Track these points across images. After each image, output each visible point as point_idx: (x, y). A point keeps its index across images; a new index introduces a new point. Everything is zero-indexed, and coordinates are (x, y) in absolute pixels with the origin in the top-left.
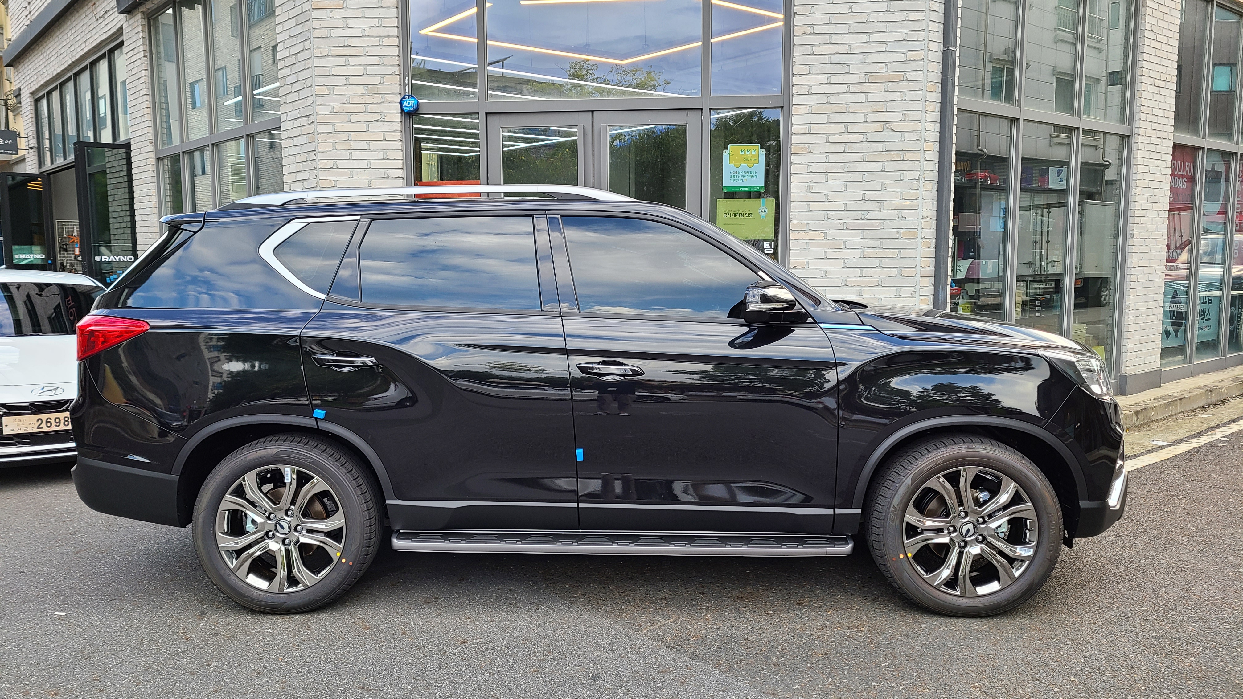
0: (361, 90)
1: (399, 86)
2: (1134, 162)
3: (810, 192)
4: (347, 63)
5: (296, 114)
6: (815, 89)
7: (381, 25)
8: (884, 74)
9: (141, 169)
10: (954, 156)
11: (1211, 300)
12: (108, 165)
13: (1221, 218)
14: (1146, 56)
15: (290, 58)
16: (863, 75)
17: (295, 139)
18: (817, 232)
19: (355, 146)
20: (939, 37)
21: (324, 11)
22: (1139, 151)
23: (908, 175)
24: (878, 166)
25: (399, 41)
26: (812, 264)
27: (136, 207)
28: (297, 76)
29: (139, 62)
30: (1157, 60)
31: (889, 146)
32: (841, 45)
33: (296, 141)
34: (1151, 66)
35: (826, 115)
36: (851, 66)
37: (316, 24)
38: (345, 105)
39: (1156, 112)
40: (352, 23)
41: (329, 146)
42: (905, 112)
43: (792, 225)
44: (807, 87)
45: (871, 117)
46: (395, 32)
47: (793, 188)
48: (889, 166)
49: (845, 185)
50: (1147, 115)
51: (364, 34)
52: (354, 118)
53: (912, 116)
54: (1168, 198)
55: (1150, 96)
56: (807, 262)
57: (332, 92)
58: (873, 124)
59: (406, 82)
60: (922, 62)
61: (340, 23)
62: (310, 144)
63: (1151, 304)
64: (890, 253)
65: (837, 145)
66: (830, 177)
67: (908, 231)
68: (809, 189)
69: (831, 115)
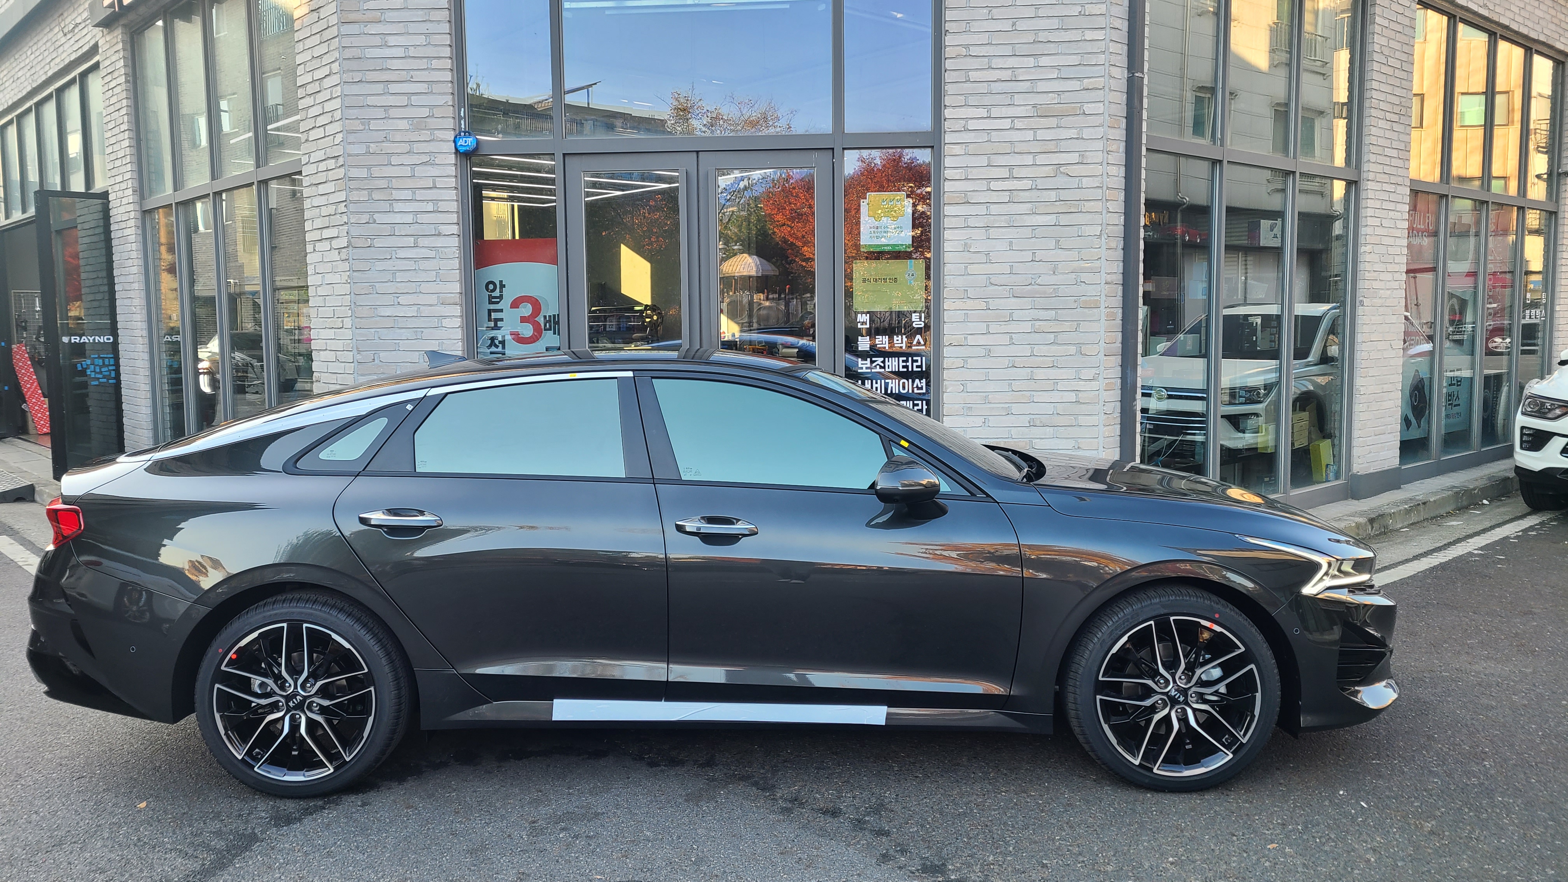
0: (403, 125)
1: (452, 120)
2: (1363, 213)
3: (969, 251)
4: (386, 91)
5: (320, 155)
6: (972, 125)
7: (429, 43)
8: (1056, 106)
9: (123, 225)
10: (1143, 207)
11: (1460, 381)
12: (79, 220)
13: (1471, 280)
14: (1375, 85)
15: (312, 84)
16: (1030, 107)
17: (320, 186)
18: (976, 301)
19: (396, 195)
20: (1123, 61)
21: (357, 26)
22: (1368, 201)
23: (1088, 230)
24: (1051, 219)
25: (452, 63)
26: (971, 340)
27: (115, 273)
28: (323, 107)
29: (118, 90)
30: (1388, 89)
31: (1064, 195)
32: (1004, 71)
33: (322, 189)
34: (1382, 97)
35: (986, 157)
36: (1016, 96)
37: (346, 42)
38: (384, 144)
39: (1388, 152)
40: (392, 41)
41: (364, 196)
42: (1082, 154)
43: (946, 293)
44: (963, 122)
45: (1041, 159)
46: (447, 52)
47: (947, 246)
48: (1064, 220)
49: (1011, 244)
50: (1378, 156)
51: (407, 55)
52: (395, 160)
53: (1091, 157)
54: (1405, 257)
55: (1381, 133)
56: (966, 338)
57: (367, 127)
58: (1044, 168)
59: (462, 114)
60: (1102, 91)
61: (377, 41)
62: (339, 193)
63: (1386, 387)
64: (1066, 326)
65: (1000, 193)
66: (993, 233)
67: (1088, 299)
68: (966, 248)
69: (992, 157)
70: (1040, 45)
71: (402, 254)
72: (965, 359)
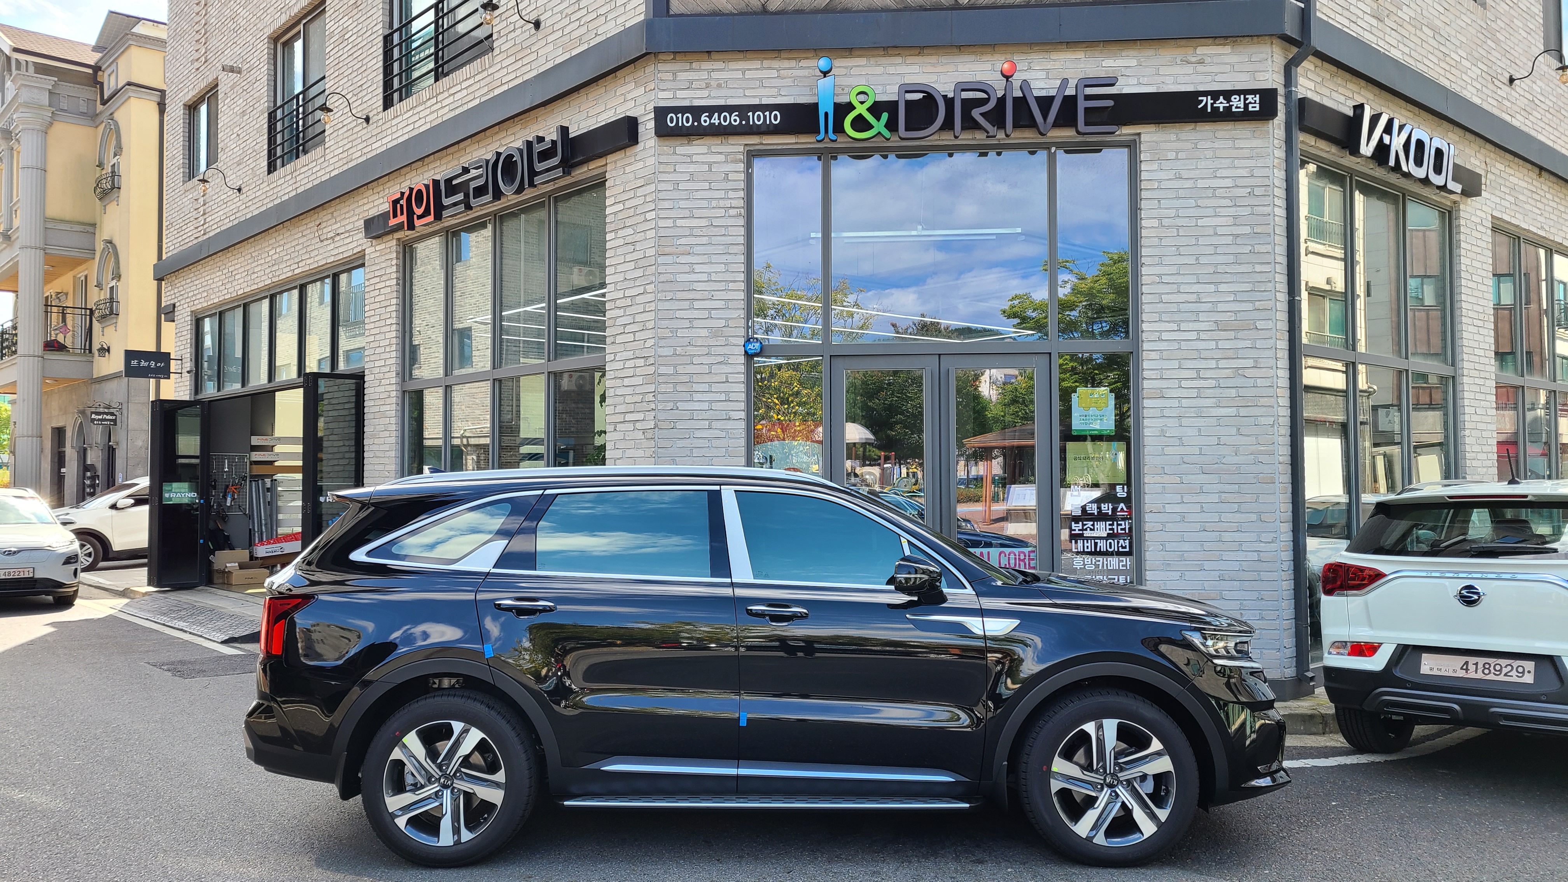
0: (704, 333)
1: (743, 330)
2: (1460, 403)
3: (1165, 437)
4: (692, 306)
5: (630, 354)
6: (1165, 336)
7: (728, 270)
8: (1233, 322)
14: (1464, 297)
15: (624, 300)
16: (1212, 323)
17: (628, 379)
18: (1172, 476)
19: (696, 387)
20: (1283, 287)
21: (671, 257)
22: (1464, 392)
23: (1263, 421)
24: (1232, 411)
25: (744, 284)
26: (1168, 509)
31: (1242, 392)
32: (1190, 295)
33: (627, 382)
34: (1470, 307)
35: (1177, 362)
36: (1200, 314)
37: (661, 269)
38: (688, 348)
40: (698, 268)
41: (669, 388)
42: (1256, 360)
43: (1145, 469)
44: (1157, 334)
45: (1222, 364)
47: (1147, 432)
48: (1243, 412)
49: (1200, 430)
50: (1469, 355)
51: (710, 279)
52: (696, 360)
53: (1263, 363)
54: (1495, 440)
55: (1470, 336)
56: (1164, 507)
57: (675, 335)
58: (1225, 371)
60: (1270, 312)
61: (687, 268)
62: (647, 386)
64: (1248, 498)
65: (1190, 390)
66: (1184, 422)
67: (1265, 475)
68: (1163, 434)
69: (1182, 361)
70: (1219, 276)
71: (698, 434)
72: (1163, 524)
